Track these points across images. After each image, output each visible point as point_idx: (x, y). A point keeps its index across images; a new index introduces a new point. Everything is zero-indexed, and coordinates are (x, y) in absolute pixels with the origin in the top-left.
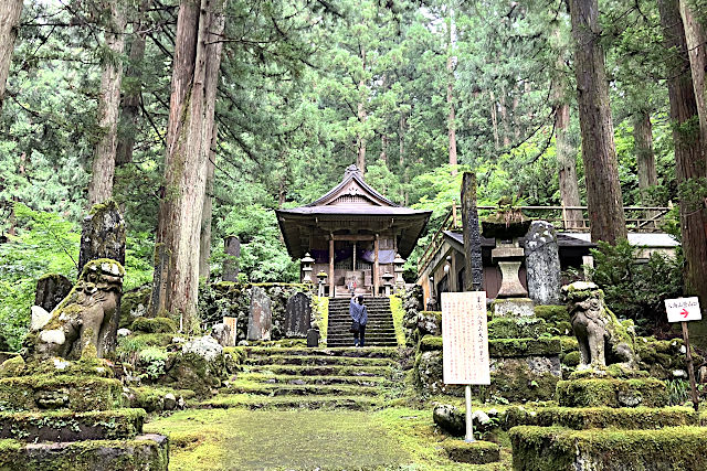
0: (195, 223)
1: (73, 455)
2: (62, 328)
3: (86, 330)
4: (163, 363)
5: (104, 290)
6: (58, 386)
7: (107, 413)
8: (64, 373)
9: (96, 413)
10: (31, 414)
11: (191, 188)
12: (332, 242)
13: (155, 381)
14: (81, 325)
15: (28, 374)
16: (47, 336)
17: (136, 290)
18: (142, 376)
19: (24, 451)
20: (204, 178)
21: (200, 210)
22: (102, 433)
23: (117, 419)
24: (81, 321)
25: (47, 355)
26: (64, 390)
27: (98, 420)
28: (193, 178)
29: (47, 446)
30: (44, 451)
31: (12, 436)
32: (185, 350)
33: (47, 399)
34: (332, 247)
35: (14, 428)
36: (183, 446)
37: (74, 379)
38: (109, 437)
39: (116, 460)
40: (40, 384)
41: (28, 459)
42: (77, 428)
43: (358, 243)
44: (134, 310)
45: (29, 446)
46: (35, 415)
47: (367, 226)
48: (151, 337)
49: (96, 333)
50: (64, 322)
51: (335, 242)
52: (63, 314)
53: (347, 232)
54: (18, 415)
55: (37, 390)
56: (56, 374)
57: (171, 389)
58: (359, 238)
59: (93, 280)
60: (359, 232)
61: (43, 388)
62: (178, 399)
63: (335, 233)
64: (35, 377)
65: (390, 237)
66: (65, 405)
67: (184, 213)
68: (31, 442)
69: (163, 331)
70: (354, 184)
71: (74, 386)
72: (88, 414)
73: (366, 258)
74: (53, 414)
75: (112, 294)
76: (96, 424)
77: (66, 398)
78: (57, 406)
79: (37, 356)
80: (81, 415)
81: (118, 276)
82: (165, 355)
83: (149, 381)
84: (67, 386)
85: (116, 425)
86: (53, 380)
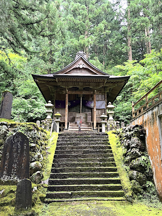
12: (67, 95)
34: (67, 98)
43: (84, 96)
47: (89, 85)
51: (69, 95)
53: (76, 89)
58: (84, 93)
60: (84, 88)
63: (69, 89)
65: (103, 93)
70: (81, 62)
73: (88, 105)
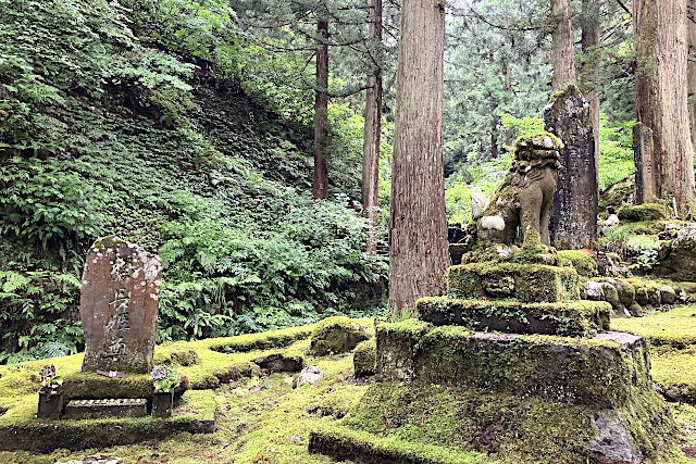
0: (679, 93)
1: (521, 350)
2: (500, 214)
3: (525, 214)
4: (655, 252)
5: (538, 167)
6: (502, 274)
7: (555, 306)
8: (508, 260)
9: (544, 305)
10: (479, 302)
11: (668, 54)
13: (649, 272)
14: (520, 209)
15: (474, 261)
16: (487, 221)
17: (625, 180)
18: (632, 267)
19: (472, 340)
20: (683, 40)
21: (684, 78)
22: (552, 329)
23: (568, 313)
24: (518, 204)
25: (488, 243)
26: (509, 278)
27: (546, 313)
28: (669, 43)
29: (496, 336)
30: (491, 342)
31: (463, 324)
32: (681, 237)
33: (494, 287)
35: (464, 316)
36: (681, 348)
37: (517, 266)
38: (560, 332)
39: (568, 360)
40: (484, 272)
41: (477, 349)
42: (525, 320)
44: (625, 200)
45: (478, 335)
46: (483, 303)
48: (639, 226)
49: (536, 215)
50: (501, 207)
52: (500, 199)
54: (467, 303)
55: (483, 277)
56: (500, 262)
57: (668, 281)
59: (525, 158)
61: (488, 276)
62: (678, 292)
64: (480, 265)
66: (512, 294)
67: (663, 85)
68: (480, 330)
69: (653, 218)
71: (518, 274)
72: (535, 305)
74: (501, 303)
75: (548, 170)
76: (544, 317)
77: (512, 287)
78: (504, 296)
79: (480, 244)
80: (528, 306)
81: (552, 148)
82: (658, 244)
83: (642, 272)
84: (511, 274)
85: (568, 320)
86: (496, 268)
